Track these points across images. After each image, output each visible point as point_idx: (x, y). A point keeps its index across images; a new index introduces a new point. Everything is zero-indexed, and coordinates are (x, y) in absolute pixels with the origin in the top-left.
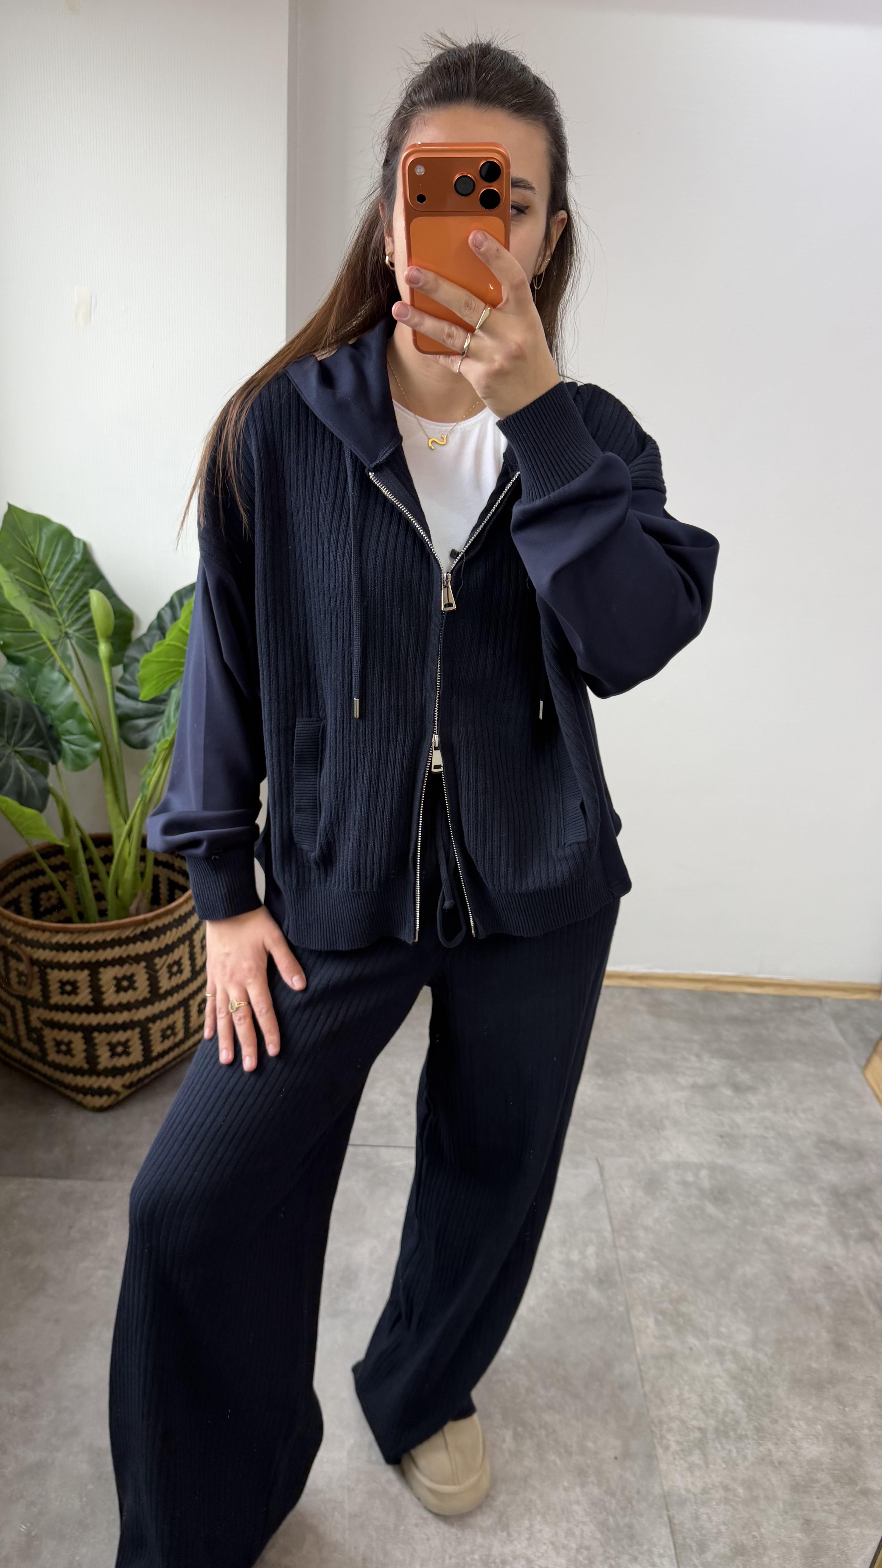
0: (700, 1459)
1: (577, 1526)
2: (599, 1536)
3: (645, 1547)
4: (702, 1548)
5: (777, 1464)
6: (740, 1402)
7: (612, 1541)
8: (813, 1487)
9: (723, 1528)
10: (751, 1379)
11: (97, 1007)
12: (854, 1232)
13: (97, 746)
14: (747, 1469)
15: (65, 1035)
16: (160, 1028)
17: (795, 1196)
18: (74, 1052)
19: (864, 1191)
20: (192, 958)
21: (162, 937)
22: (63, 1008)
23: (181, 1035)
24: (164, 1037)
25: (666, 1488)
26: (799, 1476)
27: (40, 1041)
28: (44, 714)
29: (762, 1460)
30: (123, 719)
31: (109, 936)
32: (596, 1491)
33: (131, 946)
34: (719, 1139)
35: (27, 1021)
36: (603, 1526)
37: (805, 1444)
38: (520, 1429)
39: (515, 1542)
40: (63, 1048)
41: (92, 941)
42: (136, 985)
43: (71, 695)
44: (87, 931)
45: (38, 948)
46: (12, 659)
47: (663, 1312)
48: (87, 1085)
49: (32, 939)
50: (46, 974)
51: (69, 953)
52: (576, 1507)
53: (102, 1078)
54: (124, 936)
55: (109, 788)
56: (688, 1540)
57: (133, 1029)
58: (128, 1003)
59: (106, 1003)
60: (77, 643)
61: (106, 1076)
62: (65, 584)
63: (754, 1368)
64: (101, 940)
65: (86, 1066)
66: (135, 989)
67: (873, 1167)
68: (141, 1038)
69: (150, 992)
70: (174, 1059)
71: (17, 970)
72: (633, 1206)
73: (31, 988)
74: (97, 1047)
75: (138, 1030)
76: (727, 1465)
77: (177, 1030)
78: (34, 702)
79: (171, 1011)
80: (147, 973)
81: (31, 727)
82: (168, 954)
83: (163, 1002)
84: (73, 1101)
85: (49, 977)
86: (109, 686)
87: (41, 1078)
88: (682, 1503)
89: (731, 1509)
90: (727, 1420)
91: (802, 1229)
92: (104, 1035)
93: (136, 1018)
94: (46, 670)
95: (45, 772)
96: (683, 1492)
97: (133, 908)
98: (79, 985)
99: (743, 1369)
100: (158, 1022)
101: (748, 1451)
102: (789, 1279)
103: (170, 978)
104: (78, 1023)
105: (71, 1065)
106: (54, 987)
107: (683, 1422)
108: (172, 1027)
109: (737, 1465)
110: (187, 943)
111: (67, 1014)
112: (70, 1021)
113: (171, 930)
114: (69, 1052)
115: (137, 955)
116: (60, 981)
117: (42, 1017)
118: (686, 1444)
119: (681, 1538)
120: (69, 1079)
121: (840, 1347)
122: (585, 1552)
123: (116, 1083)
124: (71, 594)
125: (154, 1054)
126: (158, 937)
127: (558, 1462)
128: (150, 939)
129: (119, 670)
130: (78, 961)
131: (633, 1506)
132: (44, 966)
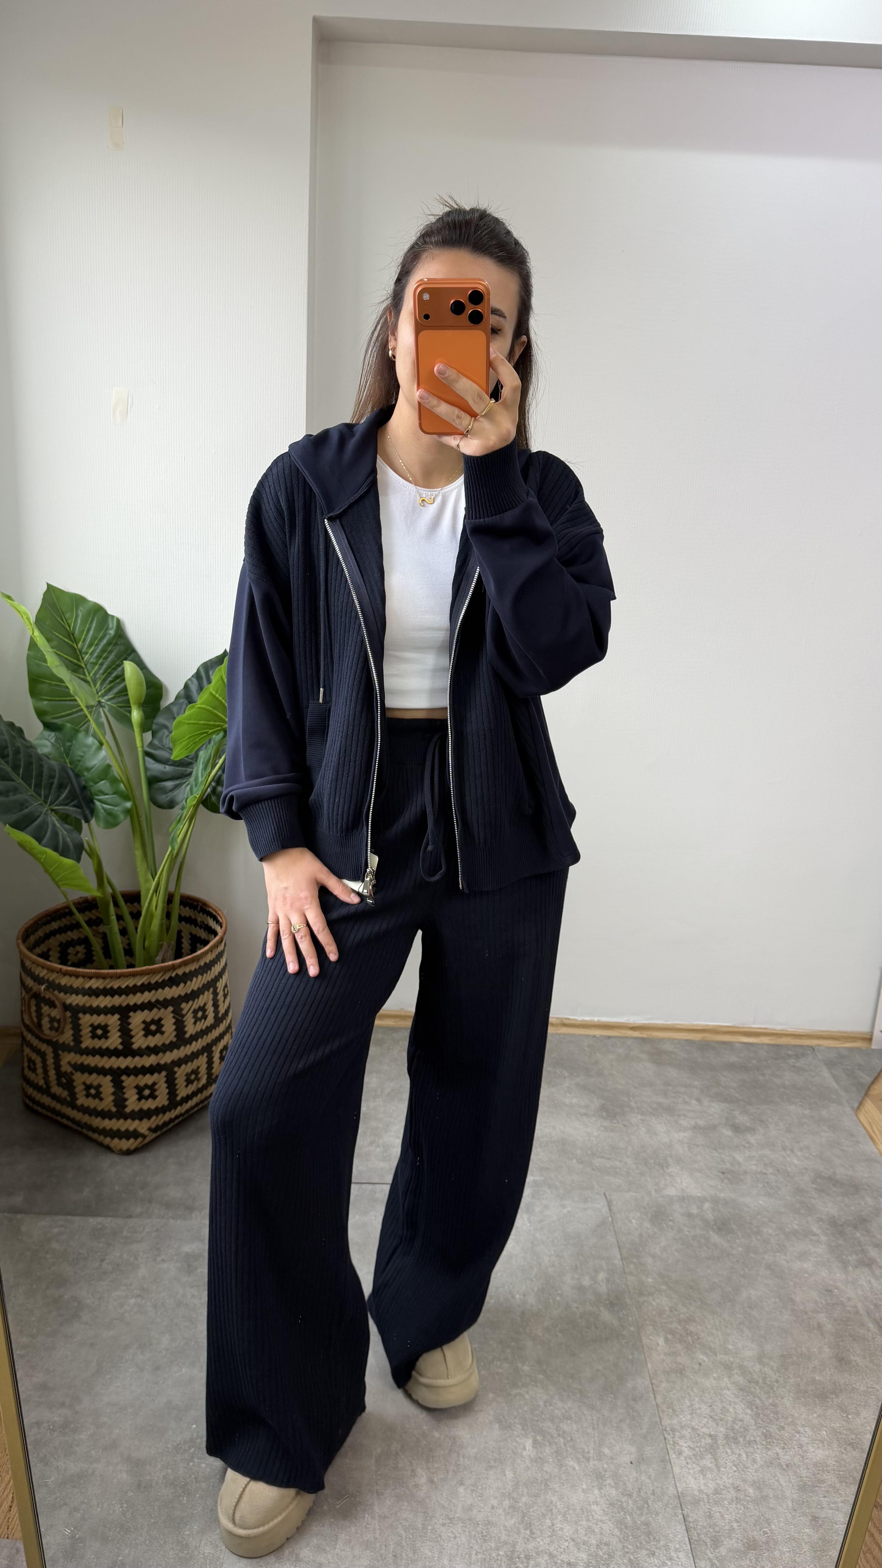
0: (712, 1463)
1: (597, 1524)
2: (618, 1533)
3: (662, 1543)
4: (716, 1543)
5: (785, 1467)
6: (749, 1411)
7: (630, 1538)
8: (821, 1487)
9: (735, 1525)
10: (758, 1391)
11: (127, 1050)
12: (853, 1258)
13: (128, 805)
14: (756, 1472)
15: (94, 1079)
16: (185, 1073)
17: (796, 1227)
18: (102, 1095)
19: (861, 1222)
20: (216, 1005)
21: (189, 982)
22: (93, 1052)
23: (204, 1081)
24: (189, 1082)
25: (679, 1490)
26: (806, 1477)
27: (69, 1086)
28: (78, 776)
29: (770, 1464)
30: (153, 781)
31: (139, 981)
32: (613, 1492)
33: (160, 990)
34: (721, 1174)
35: (57, 1066)
36: (621, 1524)
37: (812, 1450)
38: (538, 1438)
39: (539, 1540)
40: (93, 1091)
41: (123, 986)
42: (163, 1029)
43: (105, 758)
44: (119, 976)
45: (71, 994)
46: (48, 726)
47: (672, 1332)
48: (115, 1128)
49: (65, 985)
50: (79, 1019)
51: (101, 998)
52: (594, 1507)
53: (129, 1121)
54: (153, 982)
55: (138, 844)
56: (702, 1536)
57: (160, 1073)
58: (156, 1046)
59: (135, 1046)
60: (109, 711)
61: (134, 1120)
62: (99, 657)
63: (760, 1380)
64: (131, 985)
65: (114, 1109)
66: (162, 1033)
67: (869, 1200)
68: (166, 1082)
69: (175, 1036)
70: (197, 1105)
71: (49, 1016)
72: (641, 1235)
73: (62, 1033)
74: (125, 1090)
75: (164, 1073)
76: (737, 1468)
77: (200, 1076)
78: (69, 765)
79: (195, 1055)
80: (174, 1017)
81: (66, 787)
82: (194, 1001)
83: (188, 1046)
84: (101, 1144)
85: (81, 1022)
86: (140, 749)
87: (70, 1124)
88: (696, 1502)
89: (743, 1508)
90: (737, 1427)
91: (803, 1256)
92: (132, 1077)
93: (162, 1062)
94: (81, 735)
95: (79, 829)
96: (696, 1493)
97: (159, 958)
98: (109, 1028)
99: (750, 1382)
100: (183, 1066)
101: (757, 1455)
102: (792, 1300)
103: (195, 1023)
104: (107, 1066)
105: (99, 1109)
106: (86, 1031)
107: (693, 1429)
108: (196, 1072)
109: (747, 1468)
110: (211, 990)
111: (97, 1057)
112: (100, 1065)
113: (197, 977)
114: (98, 1096)
115: (165, 999)
116: (92, 1025)
117: (73, 1062)
118: (697, 1449)
119: (696, 1535)
120: (97, 1122)
121: (842, 1361)
122: (605, 1548)
123: (143, 1126)
124: (104, 667)
125: (179, 1098)
126: (185, 983)
127: (577, 1468)
128: (178, 986)
129: (148, 736)
130: (109, 1006)
131: (649, 1506)
132: (76, 1011)
